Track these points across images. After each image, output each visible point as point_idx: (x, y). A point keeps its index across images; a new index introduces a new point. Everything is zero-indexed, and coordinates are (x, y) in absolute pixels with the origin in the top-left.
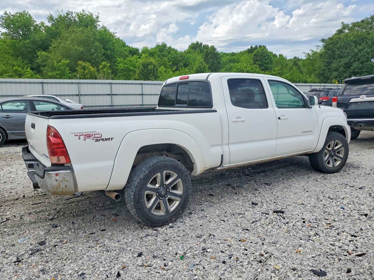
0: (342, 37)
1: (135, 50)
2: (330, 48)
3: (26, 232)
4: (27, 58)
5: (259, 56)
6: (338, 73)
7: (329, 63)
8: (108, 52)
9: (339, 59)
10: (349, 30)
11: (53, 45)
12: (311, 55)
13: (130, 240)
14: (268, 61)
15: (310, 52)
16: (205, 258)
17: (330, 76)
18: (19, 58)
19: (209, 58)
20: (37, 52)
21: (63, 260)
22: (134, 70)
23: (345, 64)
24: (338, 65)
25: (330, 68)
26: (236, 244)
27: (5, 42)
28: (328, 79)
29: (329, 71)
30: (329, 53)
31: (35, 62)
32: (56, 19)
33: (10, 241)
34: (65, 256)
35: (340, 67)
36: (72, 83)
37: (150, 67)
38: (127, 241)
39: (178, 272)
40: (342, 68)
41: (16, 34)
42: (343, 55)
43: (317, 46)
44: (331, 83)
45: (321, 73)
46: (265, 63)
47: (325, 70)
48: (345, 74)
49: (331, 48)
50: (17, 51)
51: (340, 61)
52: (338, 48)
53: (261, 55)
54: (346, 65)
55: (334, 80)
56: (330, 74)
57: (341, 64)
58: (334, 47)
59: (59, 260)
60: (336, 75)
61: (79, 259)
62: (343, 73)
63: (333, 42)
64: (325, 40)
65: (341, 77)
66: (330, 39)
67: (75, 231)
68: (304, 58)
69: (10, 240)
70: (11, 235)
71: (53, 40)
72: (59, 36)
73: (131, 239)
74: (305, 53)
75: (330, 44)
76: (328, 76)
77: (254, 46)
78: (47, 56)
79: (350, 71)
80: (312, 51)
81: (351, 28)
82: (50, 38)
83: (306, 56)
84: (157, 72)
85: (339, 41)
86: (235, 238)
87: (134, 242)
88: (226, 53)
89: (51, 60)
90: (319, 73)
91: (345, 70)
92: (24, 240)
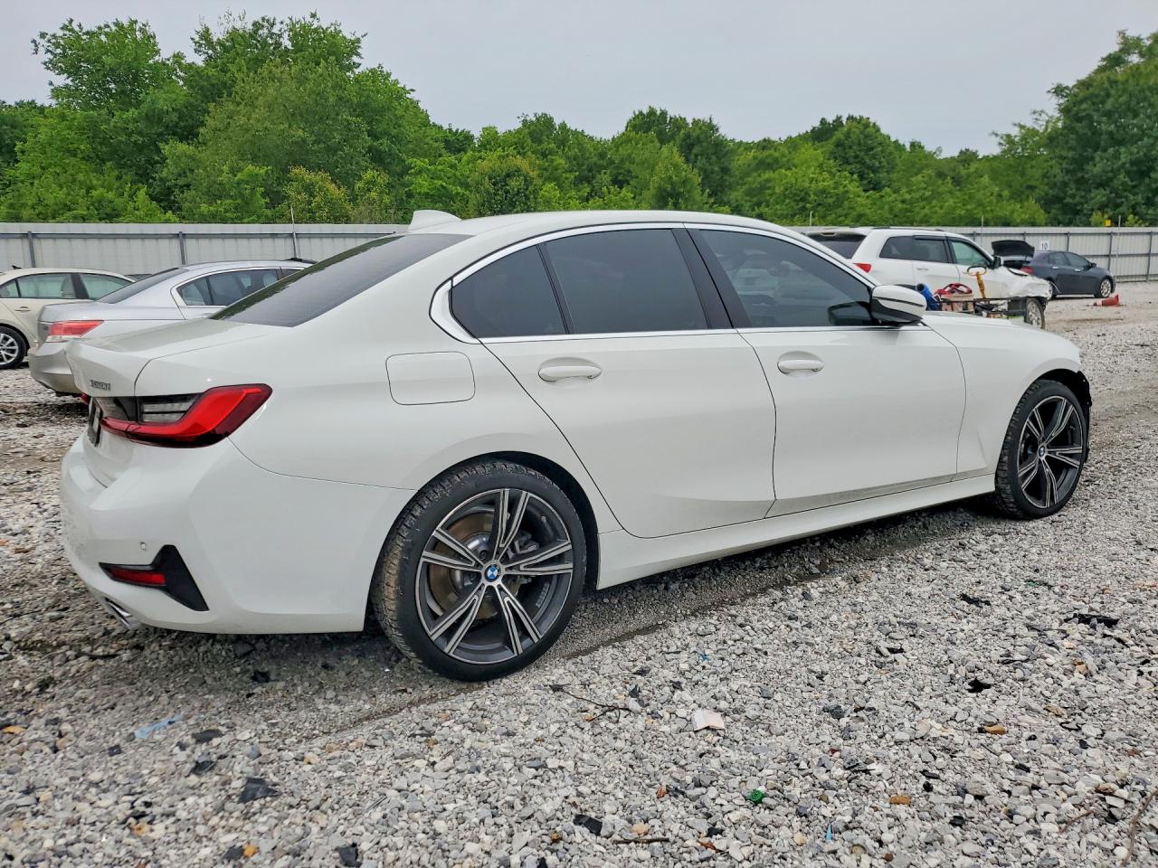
0: (1120, 78)
1: (461, 138)
2: (1084, 114)
3: (156, 700)
4: (131, 167)
5: (850, 147)
6: (1111, 193)
7: (1081, 162)
8: (381, 144)
9: (1113, 147)
10: (1141, 55)
11: (210, 122)
12: (1017, 139)
13: (553, 728)
14: (880, 163)
15: (1015, 132)
16: (868, 800)
17: (1082, 204)
18: (109, 164)
19: (696, 156)
20: (161, 145)
21: (307, 808)
22: (463, 194)
23: (1132, 163)
24: (1110, 168)
25: (1083, 177)
26: (975, 743)
27: (63, 117)
28: (1078, 212)
29: (1078, 189)
30: (1081, 131)
31: (154, 179)
32: (220, 43)
33: (103, 734)
34: (316, 791)
35: (1115, 172)
36: (274, 236)
37: (514, 184)
38: (540, 733)
39: (778, 861)
40: (1121, 176)
41: (97, 92)
42: (1127, 133)
43: (1034, 112)
44: (1088, 225)
45: (1053, 196)
46: (869, 168)
47: (1065, 184)
48: (1134, 195)
49: (1087, 115)
50: (101, 144)
51: (1117, 156)
52: (1109, 114)
53: (859, 144)
54: (1135, 168)
55: (1096, 217)
56: (1082, 197)
57: (1120, 163)
58: (1098, 110)
59: (291, 807)
60: (1104, 199)
61: (369, 804)
62: (1125, 194)
63: (1093, 95)
64: (1067, 88)
65: (1120, 205)
66: (1083, 84)
67: (336, 696)
68: (995, 150)
69: (101, 729)
70: (106, 710)
71: (211, 106)
72: (230, 95)
73: (558, 725)
74: (996, 135)
75: (1081, 102)
76: (1075, 205)
77: (830, 119)
78: (192, 158)
79: (1148, 185)
80: (1022, 127)
81: (1150, 48)
82: (202, 102)
83: (1000, 144)
84: (535, 198)
85: (1113, 92)
86: (958, 718)
87: (570, 736)
88: (744, 141)
89: (205, 169)
90: (1047, 194)
91: (1132, 181)
92: (154, 730)
